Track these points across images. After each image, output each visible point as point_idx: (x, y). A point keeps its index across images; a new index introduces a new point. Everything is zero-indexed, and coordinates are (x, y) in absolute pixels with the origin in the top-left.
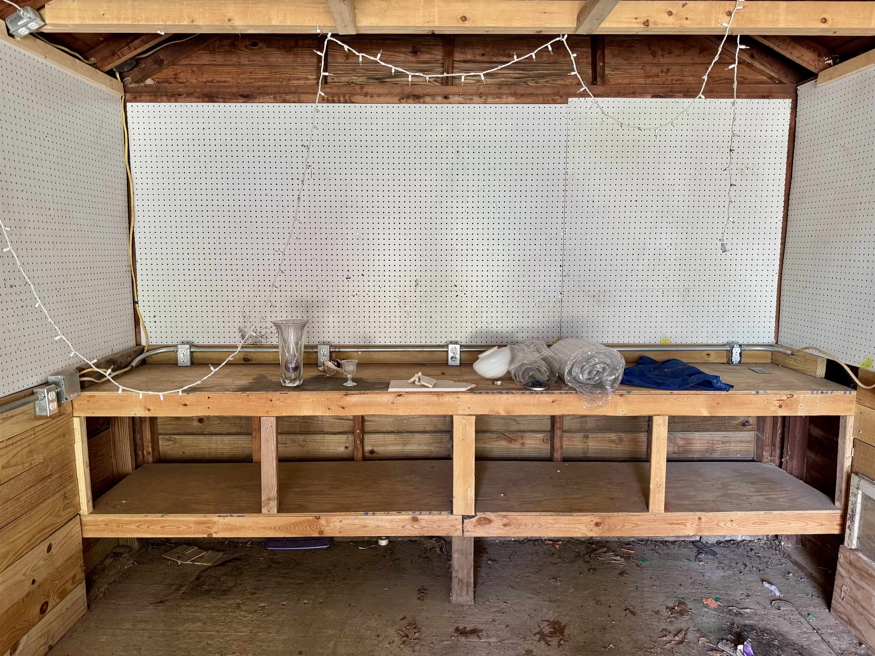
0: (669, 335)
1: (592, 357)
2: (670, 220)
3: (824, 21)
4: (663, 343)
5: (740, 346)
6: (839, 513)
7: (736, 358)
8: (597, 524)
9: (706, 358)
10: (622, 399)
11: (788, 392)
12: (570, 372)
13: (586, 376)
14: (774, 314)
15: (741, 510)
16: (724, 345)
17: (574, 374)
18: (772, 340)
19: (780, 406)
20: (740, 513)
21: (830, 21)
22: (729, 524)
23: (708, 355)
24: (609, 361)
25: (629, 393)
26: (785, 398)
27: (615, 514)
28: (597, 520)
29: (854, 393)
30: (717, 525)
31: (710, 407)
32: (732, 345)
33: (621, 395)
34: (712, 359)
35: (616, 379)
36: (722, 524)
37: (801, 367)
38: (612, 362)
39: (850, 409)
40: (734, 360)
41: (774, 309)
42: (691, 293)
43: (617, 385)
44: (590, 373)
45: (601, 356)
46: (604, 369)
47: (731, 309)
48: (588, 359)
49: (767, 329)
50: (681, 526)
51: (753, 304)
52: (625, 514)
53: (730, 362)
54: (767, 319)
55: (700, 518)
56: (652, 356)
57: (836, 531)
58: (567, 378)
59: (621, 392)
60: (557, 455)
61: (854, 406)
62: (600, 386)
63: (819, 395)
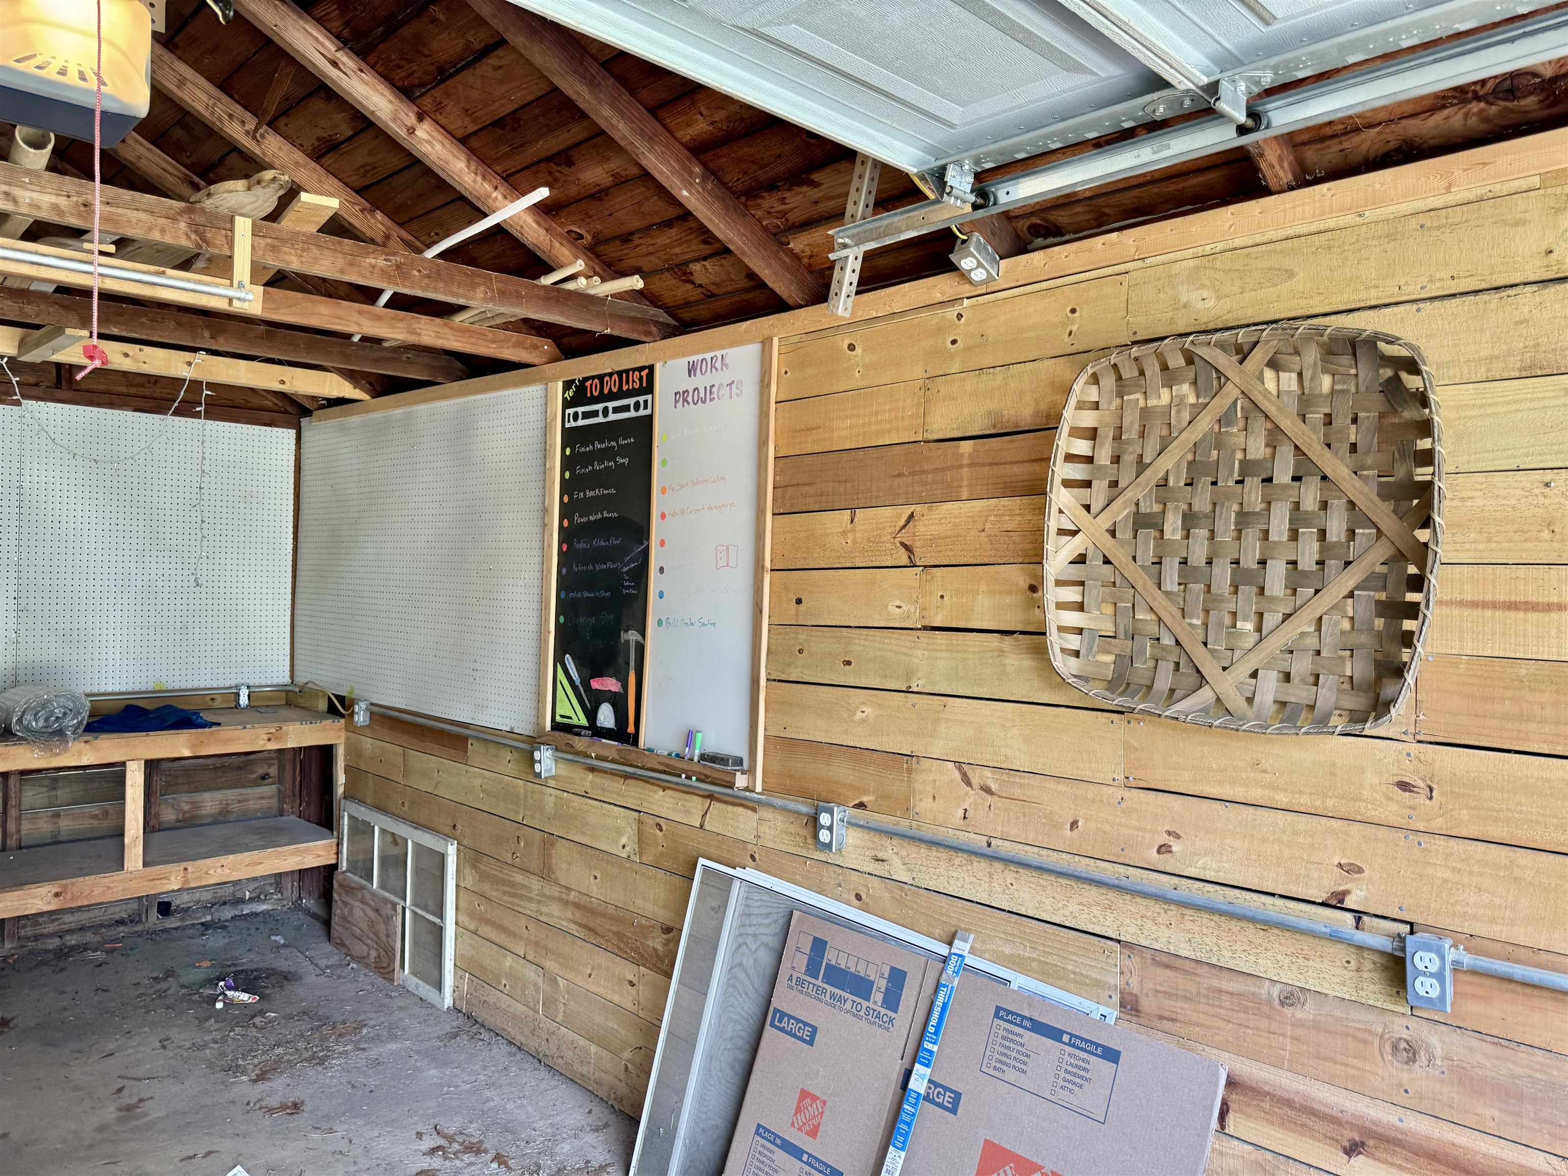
0: (163, 679)
1: (48, 701)
2: (161, 547)
3: (283, 382)
4: (157, 688)
5: (248, 687)
6: (335, 840)
7: (244, 700)
8: (57, 895)
9: (210, 703)
10: (88, 746)
11: (276, 725)
12: (20, 721)
13: (41, 723)
14: (288, 652)
15: (233, 852)
16: (230, 688)
17: (25, 722)
18: (287, 680)
19: (269, 740)
20: (231, 857)
21: (288, 383)
22: (219, 870)
23: (213, 699)
24: (71, 705)
25: (96, 738)
26: (273, 730)
27: (81, 879)
28: (56, 889)
29: (342, 721)
30: (207, 873)
31: (192, 747)
32: (237, 687)
33: (86, 742)
34: (216, 704)
35: (80, 723)
36: (211, 872)
37: (307, 704)
38: (75, 706)
39: (340, 737)
40: (241, 702)
41: (288, 647)
42: (191, 630)
43: (80, 731)
44: (46, 720)
45: (62, 699)
46: (65, 714)
47: (240, 647)
48: (44, 705)
49: (281, 668)
50: (164, 881)
51: (264, 641)
52: (93, 877)
53: (237, 705)
54: (281, 657)
55: (186, 869)
56: (141, 704)
57: (333, 861)
58: (15, 727)
59: (86, 738)
60: (12, 842)
61: (343, 734)
62: (60, 733)
63: (309, 726)
